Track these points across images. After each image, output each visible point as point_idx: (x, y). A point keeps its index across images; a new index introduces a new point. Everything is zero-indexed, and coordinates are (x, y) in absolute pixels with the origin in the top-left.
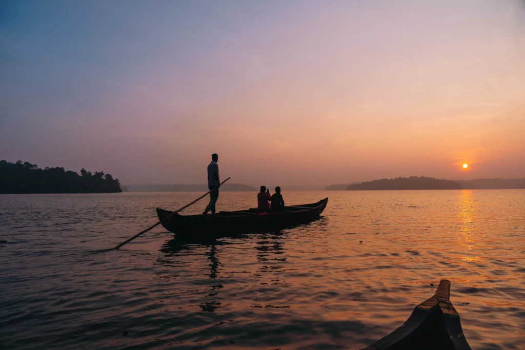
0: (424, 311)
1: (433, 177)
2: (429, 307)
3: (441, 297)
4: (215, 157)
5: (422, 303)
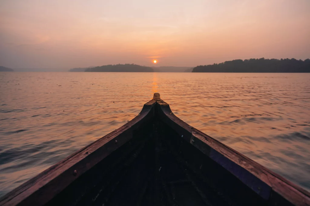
2: (152, 104)
3: (157, 99)
5: (147, 103)
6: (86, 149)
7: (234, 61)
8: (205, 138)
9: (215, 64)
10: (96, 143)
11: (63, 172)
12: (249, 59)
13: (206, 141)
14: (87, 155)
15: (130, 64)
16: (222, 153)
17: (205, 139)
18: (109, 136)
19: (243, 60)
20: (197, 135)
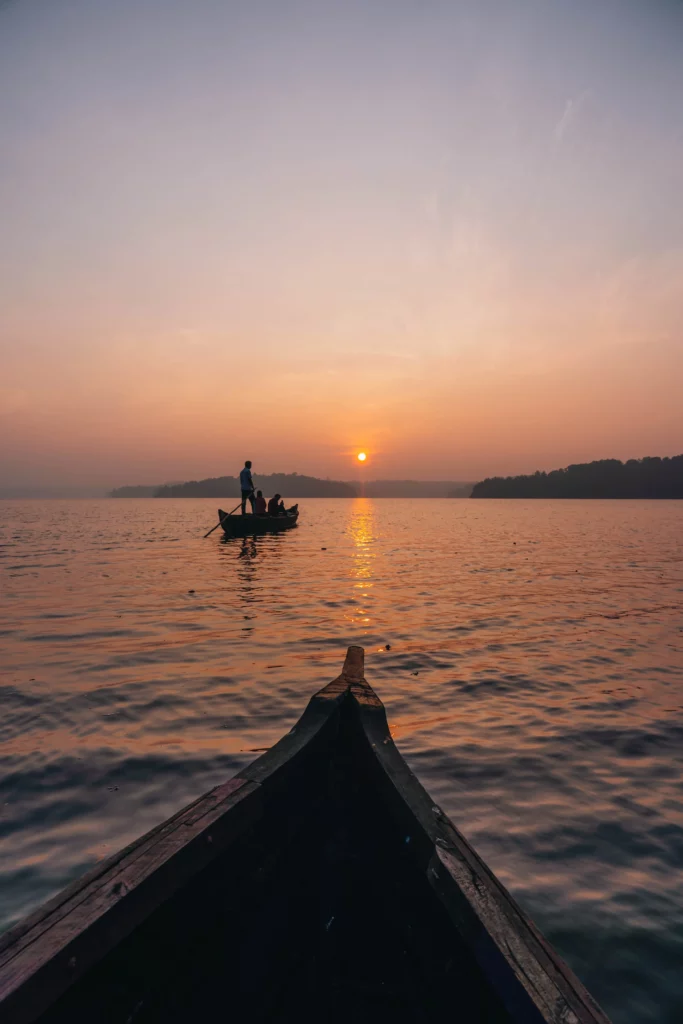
0: (328, 702)
1: (311, 476)
2: (336, 695)
3: (353, 677)
4: (248, 464)
5: (323, 690)
6: (116, 868)
7: (595, 463)
8: (473, 872)
9: (538, 472)
10: (147, 846)
11: (39, 965)
12: (641, 458)
13: (471, 889)
14: (115, 900)
15: (286, 474)
16: (510, 961)
17: (470, 877)
18: (191, 815)
19: (624, 462)
20: (449, 856)
